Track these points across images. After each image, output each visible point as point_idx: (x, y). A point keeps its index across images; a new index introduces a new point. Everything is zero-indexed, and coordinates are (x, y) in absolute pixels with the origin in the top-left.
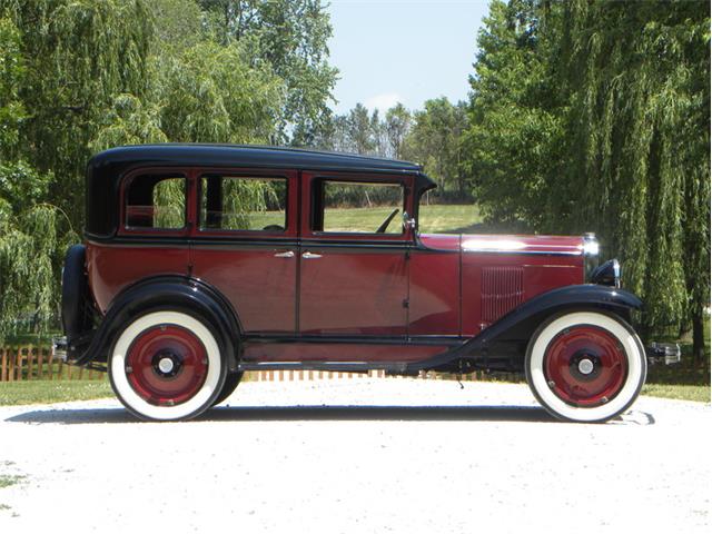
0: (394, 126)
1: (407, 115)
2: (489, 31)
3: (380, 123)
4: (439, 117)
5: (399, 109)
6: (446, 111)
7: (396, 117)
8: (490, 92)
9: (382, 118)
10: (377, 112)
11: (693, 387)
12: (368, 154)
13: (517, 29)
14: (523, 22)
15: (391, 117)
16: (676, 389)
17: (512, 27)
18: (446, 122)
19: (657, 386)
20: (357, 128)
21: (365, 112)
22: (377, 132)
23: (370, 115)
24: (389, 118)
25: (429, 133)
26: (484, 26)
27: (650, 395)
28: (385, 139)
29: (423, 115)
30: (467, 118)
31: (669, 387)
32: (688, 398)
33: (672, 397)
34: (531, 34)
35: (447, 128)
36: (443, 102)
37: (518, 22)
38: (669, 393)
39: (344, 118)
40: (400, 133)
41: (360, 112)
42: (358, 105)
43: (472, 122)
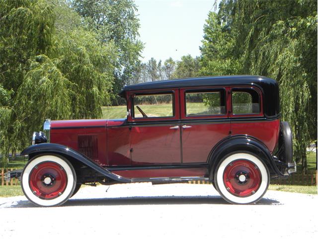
0: (168, 67)
1: (174, 63)
2: (208, 25)
3: (162, 66)
4: (187, 63)
5: (170, 60)
6: (191, 61)
7: (169, 64)
8: (210, 52)
9: (163, 64)
10: (161, 61)
11: (302, 187)
12: (156, 80)
13: (222, 24)
14: (224, 21)
15: (167, 64)
16: (294, 187)
17: (219, 23)
18: (190, 66)
19: (285, 186)
20: (151, 69)
21: (155, 62)
22: (160, 70)
23: (157, 63)
24: (166, 64)
25: (183, 71)
26: (206, 23)
27: (282, 191)
28: (164, 74)
29: (181, 62)
30: (200, 63)
31: (291, 186)
32: (299, 192)
33: (292, 191)
34: (228, 26)
35: (191, 68)
36: (189, 57)
37: (222, 21)
38: (290, 190)
39: (145, 64)
40: (170, 71)
41: (153, 62)
42: (152, 58)
43: (202, 66)
